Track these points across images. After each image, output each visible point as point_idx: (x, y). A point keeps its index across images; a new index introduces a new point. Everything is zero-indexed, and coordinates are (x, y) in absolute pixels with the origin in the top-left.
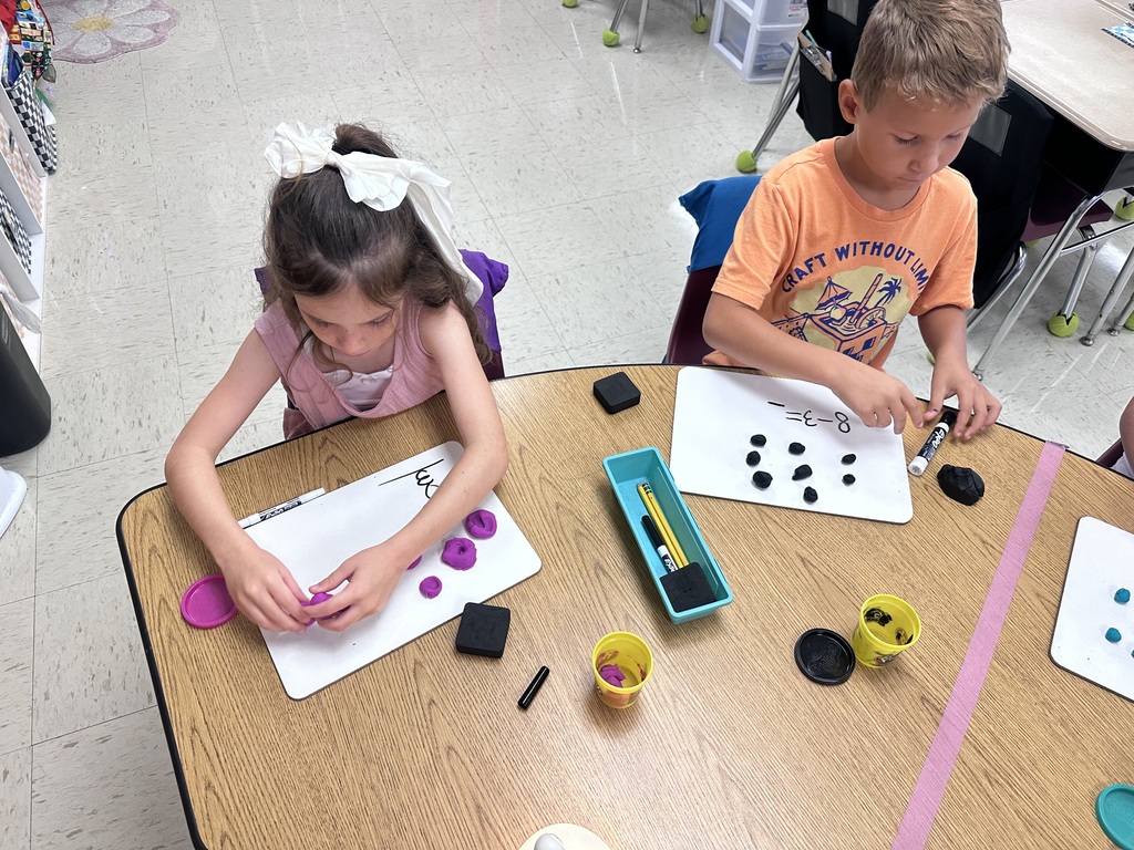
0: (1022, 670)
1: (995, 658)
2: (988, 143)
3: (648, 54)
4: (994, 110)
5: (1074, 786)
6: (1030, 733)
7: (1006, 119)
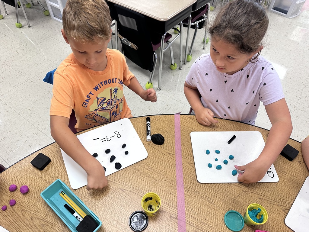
0: (193, 190)
1: (185, 191)
2: (133, 28)
3: (33, 27)
4: (130, 19)
5: (218, 219)
6: (201, 209)
7: (134, 20)
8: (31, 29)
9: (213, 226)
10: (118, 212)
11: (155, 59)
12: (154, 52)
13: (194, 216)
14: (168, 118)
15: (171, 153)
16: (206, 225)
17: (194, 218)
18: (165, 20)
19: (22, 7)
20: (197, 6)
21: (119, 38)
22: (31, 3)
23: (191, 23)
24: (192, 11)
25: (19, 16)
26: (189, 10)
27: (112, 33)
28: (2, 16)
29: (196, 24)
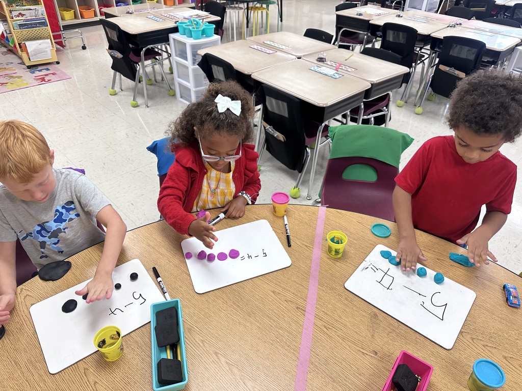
1: (319, 285)
2: (283, 114)
3: (152, 107)
4: (280, 102)
5: (356, 320)
6: (336, 307)
7: (285, 104)
8: (148, 110)
9: (348, 325)
10: (236, 293)
11: (307, 156)
12: (307, 146)
13: (326, 311)
14: (310, 210)
15: (308, 245)
16: (339, 323)
17: (326, 313)
18: (325, 106)
19: (144, 83)
20: (372, 94)
21: (262, 126)
22: (153, 79)
23: (363, 116)
24: (364, 100)
25: (137, 93)
26: (359, 97)
27: (254, 124)
28: (116, 91)
29: (371, 118)
